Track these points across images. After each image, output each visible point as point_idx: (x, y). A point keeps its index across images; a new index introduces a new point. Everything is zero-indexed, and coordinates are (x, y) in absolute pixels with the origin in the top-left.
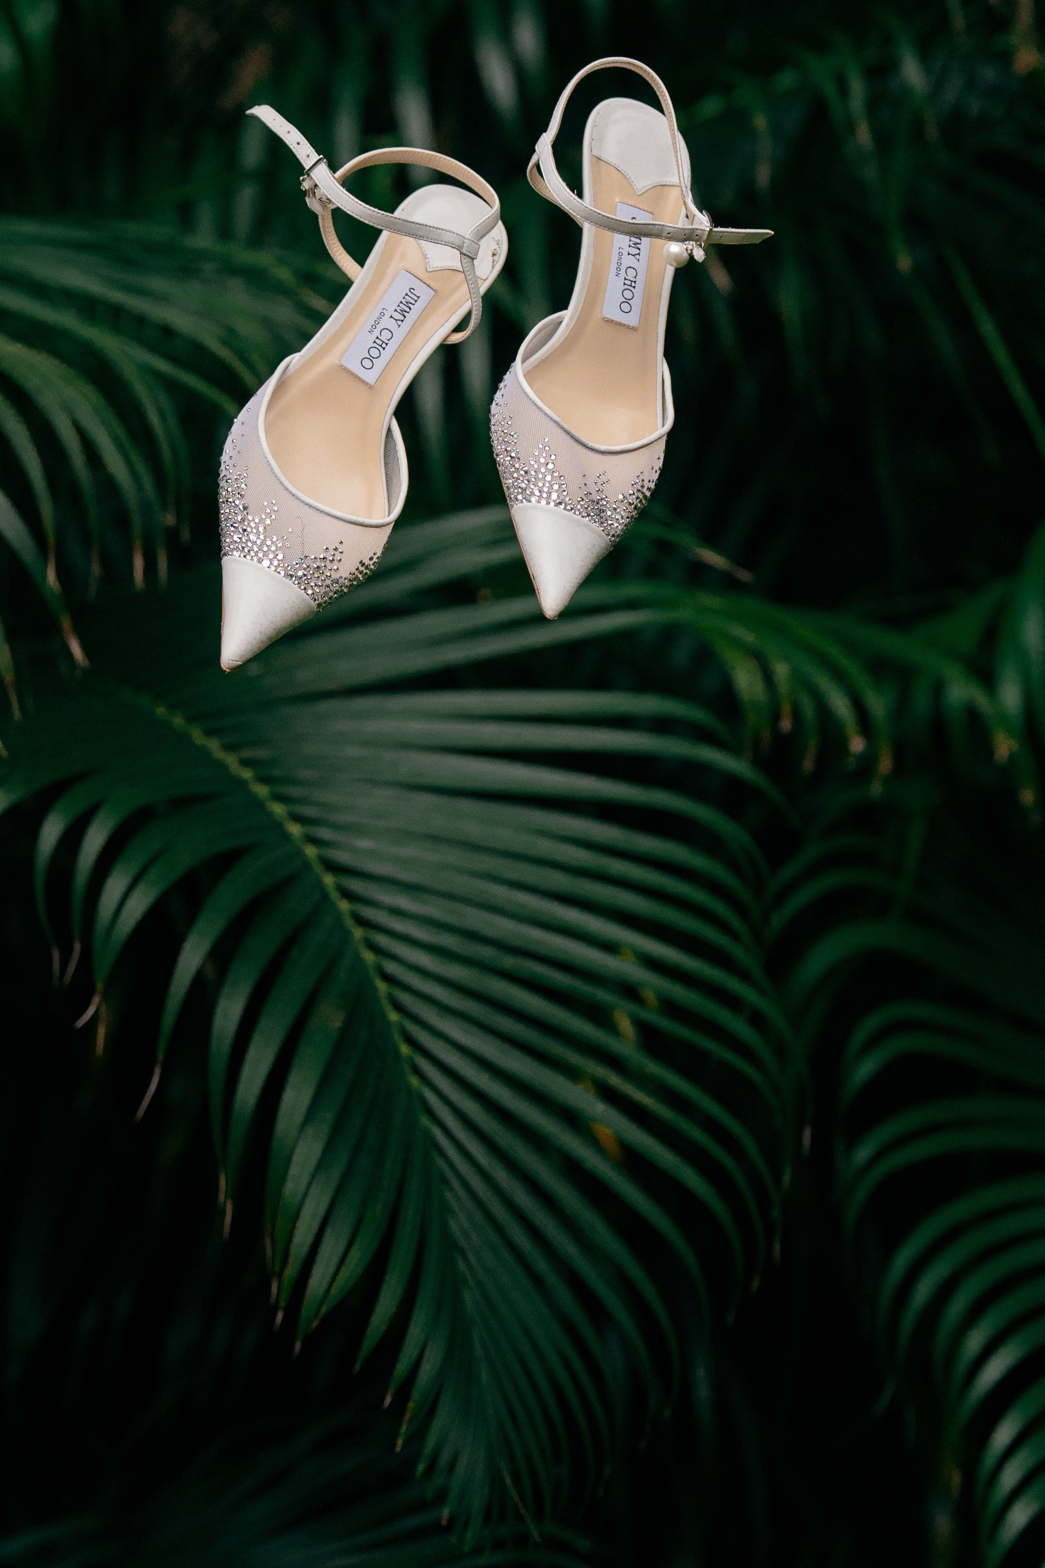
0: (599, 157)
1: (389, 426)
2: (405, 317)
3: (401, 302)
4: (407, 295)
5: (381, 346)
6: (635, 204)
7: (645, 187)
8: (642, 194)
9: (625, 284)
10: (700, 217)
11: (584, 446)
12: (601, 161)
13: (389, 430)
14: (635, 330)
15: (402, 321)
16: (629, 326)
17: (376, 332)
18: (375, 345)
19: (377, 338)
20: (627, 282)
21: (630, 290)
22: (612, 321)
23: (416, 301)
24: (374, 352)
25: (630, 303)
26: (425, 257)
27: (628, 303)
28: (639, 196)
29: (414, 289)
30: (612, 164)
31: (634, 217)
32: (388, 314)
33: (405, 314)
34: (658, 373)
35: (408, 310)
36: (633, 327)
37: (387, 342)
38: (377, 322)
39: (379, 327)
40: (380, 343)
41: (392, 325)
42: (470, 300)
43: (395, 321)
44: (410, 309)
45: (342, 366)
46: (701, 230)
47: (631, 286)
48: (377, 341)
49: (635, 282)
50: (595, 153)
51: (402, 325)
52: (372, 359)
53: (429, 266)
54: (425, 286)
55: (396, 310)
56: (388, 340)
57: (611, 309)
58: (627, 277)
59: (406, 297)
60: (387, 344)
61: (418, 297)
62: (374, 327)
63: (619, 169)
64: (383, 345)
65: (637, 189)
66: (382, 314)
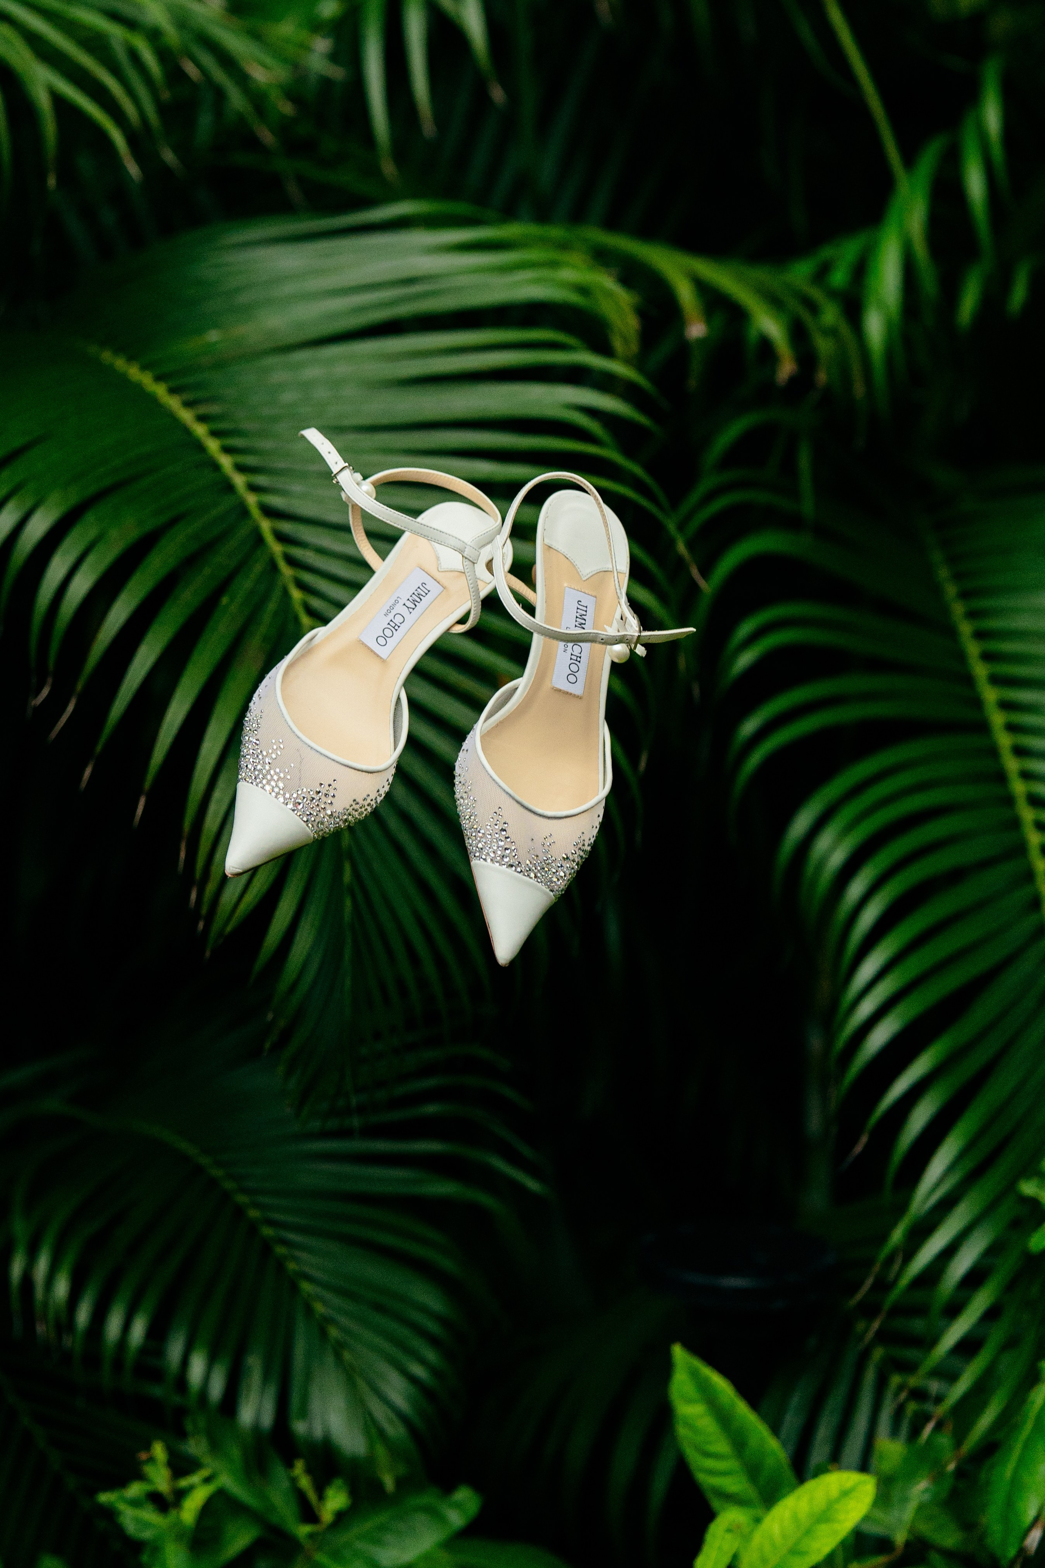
0: (550, 546)
1: (399, 695)
2: (416, 606)
3: (414, 594)
4: (419, 588)
5: (394, 628)
6: (581, 588)
7: (592, 572)
8: (586, 580)
9: (571, 659)
10: (630, 620)
11: (533, 812)
12: (552, 549)
13: (399, 699)
14: (580, 698)
15: (413, 609)
16: (575, 695)
17: (391, 616)
18: (389, 626)
19: (391, 621)
20: (573, 657)
21: (576, 664)
22: (560, 691)
23: (426, 594)
24: (388, 633)
25: (576, 676)
26: (438, 559)
27: (574, 675)
28: (584, 581)
29: (425, 584)
30: (561, 552)
31: (580, 600)
32: (401, 602)
33: (416, 603)
34: (600, 734)
35: (419, 600)
36: (578, 696)
37: (399, 625)
38: (392, 608)
39: (393, 612)
40: (394, 625)
41: (404, 611)
42: (470, 601)
43: (407, 608)
44: (421, 600)
45: (360, 641)
46: (631, 635)
47: (577, 660)
48: (391, 623)
49: (580, 657)
50: (546, 541)
51: (413, 612)
52: (386, 638)
53: (441, 567)
54: (436, 582)
55: (408, 600)
56: (401, 623)
57: (559, 679)
58: (573, 653)
59: (419, 590)
60: (399, 627)
61: (429, 591)
62: (389, 611)
63: (568, 557)
64: (396, 627)
65: (583, 575)
66: (396, 602)
